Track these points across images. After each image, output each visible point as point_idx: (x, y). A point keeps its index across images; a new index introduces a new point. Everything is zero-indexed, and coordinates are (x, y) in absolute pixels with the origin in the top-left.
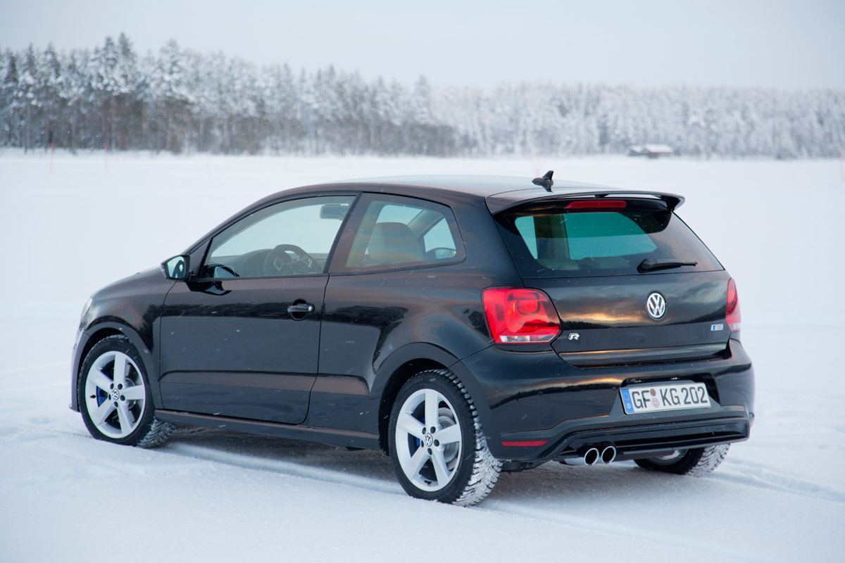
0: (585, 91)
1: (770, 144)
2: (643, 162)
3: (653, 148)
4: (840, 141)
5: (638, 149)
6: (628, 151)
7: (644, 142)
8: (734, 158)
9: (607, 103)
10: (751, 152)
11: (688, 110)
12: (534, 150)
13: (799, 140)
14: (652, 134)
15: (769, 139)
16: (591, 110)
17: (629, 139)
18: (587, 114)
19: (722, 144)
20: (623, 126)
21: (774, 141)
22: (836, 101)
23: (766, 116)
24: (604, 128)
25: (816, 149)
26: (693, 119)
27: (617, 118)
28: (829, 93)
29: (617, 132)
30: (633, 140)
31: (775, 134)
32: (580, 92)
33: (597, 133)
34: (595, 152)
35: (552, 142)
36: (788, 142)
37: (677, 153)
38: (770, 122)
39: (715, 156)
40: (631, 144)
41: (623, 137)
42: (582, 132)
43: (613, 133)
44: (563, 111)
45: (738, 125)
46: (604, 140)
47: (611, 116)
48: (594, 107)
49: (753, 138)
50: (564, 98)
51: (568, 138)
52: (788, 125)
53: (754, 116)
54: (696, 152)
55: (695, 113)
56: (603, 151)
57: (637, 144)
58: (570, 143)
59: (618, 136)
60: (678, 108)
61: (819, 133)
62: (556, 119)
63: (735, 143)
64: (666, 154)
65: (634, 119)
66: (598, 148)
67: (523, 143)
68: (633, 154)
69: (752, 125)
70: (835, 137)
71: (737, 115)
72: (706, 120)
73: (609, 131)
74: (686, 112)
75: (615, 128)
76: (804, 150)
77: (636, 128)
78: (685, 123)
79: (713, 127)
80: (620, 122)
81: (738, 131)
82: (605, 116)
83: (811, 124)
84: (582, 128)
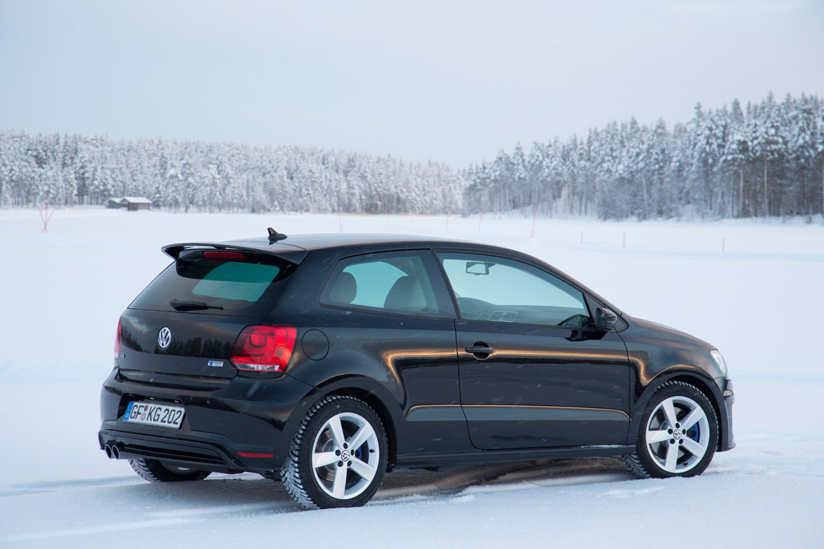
0: (62, 141)
1: (245, 197)
2: (122, 213)
3: (132, 200)
4: (308, 194)
5: (117, 200)
6: (106, 202)
7: (123, 194)
8: (211, 212)
9: (85, 154)
10: (225, 206)
11: (166, 162)
12: (11, 200)
13: (271, 194)
14: (131, 186)
15: (244, 192)
16: (69, 162)
17: (109, 191)
18: (64, 165)
19: (199, 197)
20: (102, 176)
21: (248, 194)
22: (303, 157)
23: (240, 171)
24: (82, 179)
25: (288, 203)
26: (172, 172)
27: (95, 170)
28: (296, 150)
29: (96, 183)
30: (112, 192)
31: (249, 188)
32: (58, 143)
33: (75, 183)
34: (75, 203)
35: (29, 193)
36: (262, 197)
37: (156, 205)
38: (244, 176)
39: (192, 208)
40: (110, 195)
41: (102, 188)
42: (61, 183)
43: (92, 184)
44: (40, 162)
45: (214, 178)
46: (82, 191)
47: (90, 167)
48: (72, 158)
49: (228, 190)
50: (40, 148)
51: (46, 188)
52: (261, 180)
53: (229, 171)
54: (174, 204)
55: (173, 166)
56: (82, 203)
57: (115, 196)
58: (48, 192)
59: (97, 187)
60: (156, 160)
61: (289, 188)
62: (33, 170)
63: (211, 195)
64: (146, 206)
65: (113, 171)
66: (76, 198)
68: (112, 205)
69: (227, 178)
70: (304, 192)
71: (213, 168)
72: (182, 173)
73: (87, 182)
74: (163, 165)
75: (94, 179)
76: (276, 203)
77: (114, 180)
78: (162, 175)
79: (190, 179)
80: (99, 173)
81: (214, 184)
82: (83, 167)
83: (281, 178)
84: (60, 178)
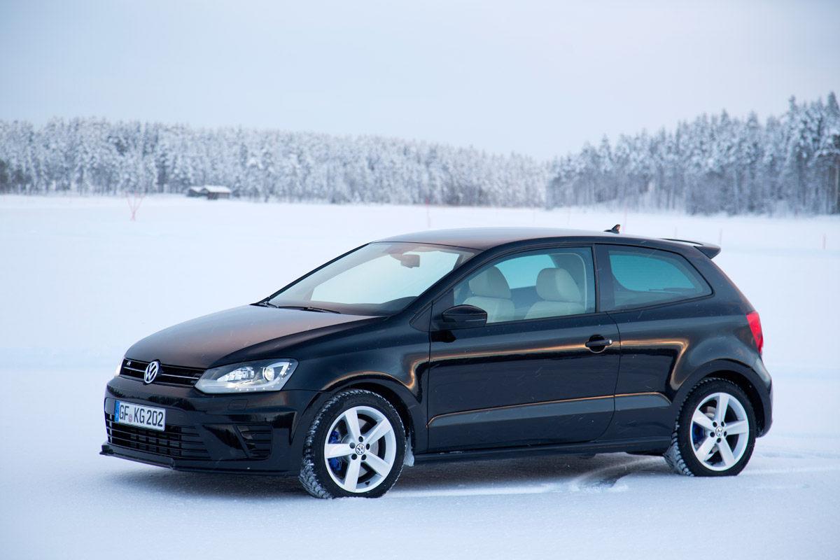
0: (143, 129)
1: (325, 188)
2: (202, 202)
3: (212, 189)
4: (389, 185)
5: (197, 189)
6: (186, 191)
7: (203, 183)
8: (291, 201)
9: (165, 142)
10: (305, 196)
11: (246, 151)
12: (91, 188)
13: (352, 184)
14: (211, 175)
15: (325, 183)
16: (149, 150)
17: (189, 179)
18: (145, 153)
19: (279, 186)
20: (182, 164)
21: (329, 185)
22: (384, 147)
23: (321, 160)
24: (162, 167)
25: (369, 194)
26: (252, 161)
27: (176, 158)
28: (377, 140)
29: (176, 171)
30: (192, 181)
31: (330, 178)
32: (139, 131)
33: (155, 171)
34: (155, 191)
35: (109, 181)
36: (343, 188)
37: (236, 194)
38: (325, 166)
39: (272, 198)
40: (190, 184)
41: (182, 176)
42: (141, 171)
43: (173, 173)
44: (121, 149)
45: (294, 168)
46: (163, 179)
47: (170, 156)
48: (153, 146)
49: (309, 180)
50: (121, 136)
51: (126, 176)
52: (341, 170)
53: (310, 160)
54: (254, 194)
55: (253, 155)
56: (161, 191)
57: (196, 184)
58: (128, 180)
59: (177, 175)
60: (236, 149)
61: (370, 179)
62: (115, 157)
63: (292, 185)
64: (226, 195)
65: (193, 159)
66: (156, 187)
67: (80, 181)
68: (192, 194)
69: (308, 168)
70: (385, 183)
71: (294, 157)
72: (263, 162)
73: (168, 170)
74: (244, 154)
75: (174, 168)
76: (356, 194)
77: (195, 168)
78: (243, 164)
79: (271, 169)
80: (179, 162)
81: (295, 174)
82: (163, 155)
83: (362, 168)
84: (141, 166)
